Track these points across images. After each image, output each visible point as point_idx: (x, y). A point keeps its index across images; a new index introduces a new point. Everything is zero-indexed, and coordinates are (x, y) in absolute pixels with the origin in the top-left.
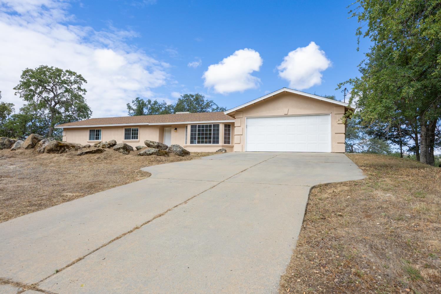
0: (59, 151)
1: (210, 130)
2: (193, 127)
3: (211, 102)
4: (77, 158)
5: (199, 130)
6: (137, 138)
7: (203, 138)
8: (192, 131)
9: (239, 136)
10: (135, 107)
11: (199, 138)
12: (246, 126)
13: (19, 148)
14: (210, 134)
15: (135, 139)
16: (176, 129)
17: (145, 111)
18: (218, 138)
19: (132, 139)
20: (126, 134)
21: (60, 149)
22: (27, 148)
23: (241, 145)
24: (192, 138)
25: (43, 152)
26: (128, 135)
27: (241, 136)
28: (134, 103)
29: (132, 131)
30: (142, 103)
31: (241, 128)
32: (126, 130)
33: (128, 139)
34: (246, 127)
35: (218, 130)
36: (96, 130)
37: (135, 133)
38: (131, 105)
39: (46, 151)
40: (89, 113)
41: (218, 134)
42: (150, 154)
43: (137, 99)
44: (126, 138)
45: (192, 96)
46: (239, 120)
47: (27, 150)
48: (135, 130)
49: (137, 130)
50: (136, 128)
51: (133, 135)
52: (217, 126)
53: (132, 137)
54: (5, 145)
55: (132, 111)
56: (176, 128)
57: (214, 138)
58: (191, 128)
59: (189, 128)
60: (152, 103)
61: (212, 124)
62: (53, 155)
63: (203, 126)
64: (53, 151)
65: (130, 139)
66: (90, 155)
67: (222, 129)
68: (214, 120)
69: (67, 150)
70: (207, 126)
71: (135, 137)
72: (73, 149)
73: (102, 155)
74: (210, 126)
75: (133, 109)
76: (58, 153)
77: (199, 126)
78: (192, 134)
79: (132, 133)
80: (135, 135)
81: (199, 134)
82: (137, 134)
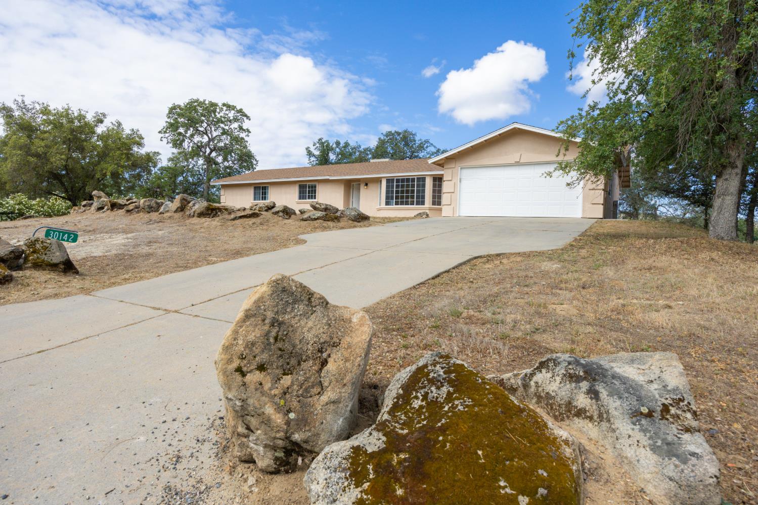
0: (210, 214)
1: (413, 186)
2: (390, 181)
3: (427, 141)
4: (229, 223)
5: (397, 186)
6: (315, 198)
7: (402, 197)
8: (388, 187)
9: (450, 194)
10: (317, 153)
11: (397, 198)
12: (460, 179)
13: (168, 211)
14: (413, 191)
15: (312, 198)
16: (366, 185)
17: (332, 157)
18: (423, 197)
19: (309, 198)
20: (300, 193)
21: (212, 212)
22: (176, 211)
23: (452, 206)
24: (387, 198)
25: (193, 216)
26: (303, 193)
27: (452, 194)
28: (315, 147)
29: (308, 188)
30: (327, 146)
31: (452, 183)
32: (300, 186)
33: (303, 199)
34: (460, 181)
35: (424, 186)
36: (263, 187)
37: (312, 191)
38: (312, 149)
39: (196, 215)
40: (255, 162)
41: (424, 191)
42: (315, 219)
43: (320, 140)
44: (300, 198)
45: (399, 134)
46: (450, 171)
47: (176, 214)
48: (312, 187)
49: (315, 187)
50: (313, 183)
51: (309, 193)
52: (422, 180)
53: (309, 196)
54: (152, 207)
55: (313, 159)
56: (367, 183)
57: (418, 197)
58: (387, 183)
59: (384, 183)
60: (341, 145)
61: (416, 177)
62: (203, 220)
63: (403, 180)
64: (204, 215)
65: (306, 199)
66: (245, 219)
67: (429, 183)
68: (418, 171)
69: (219, 213)
70: (408, 180)
71: (312, 196)
72: (226, 212)
73: (257, 220)
74: (413, 180)
75: (314, 155)
76: (209, 217)
77: (398, 181)
78: (387, 192)
79: (309, 191)
80: (312, 193)
81: (397, 192)
82: (315, 193)
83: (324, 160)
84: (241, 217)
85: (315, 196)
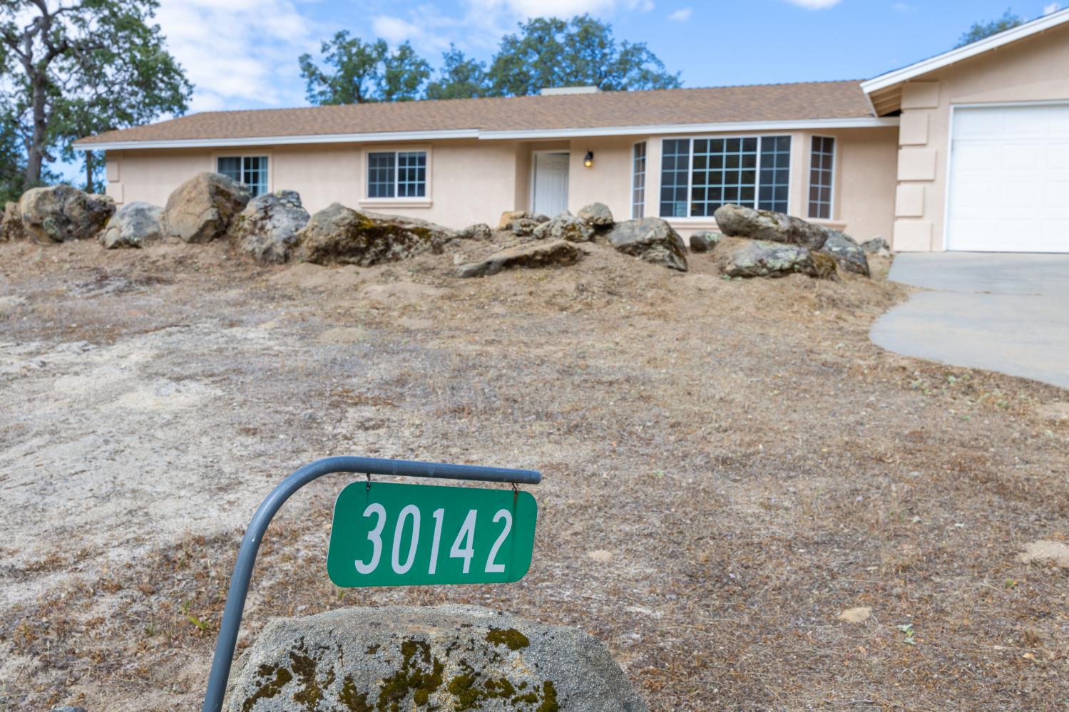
0: (362, 252)
1: (750, 161)
2: (673, 146)
3: (638, 49)
5: (699, 162)
6: (422, 192)
7: (715, 194)
8: (667, 163)
9: (920, 186)
10: (331, 71)
11: (698, 194)
12: (953, 141)
13: (155, 237)
14: (749, 177)
15: (411, 194)
16: (590, 156)
18: (783, 194)
19: (401, 193)
20: (372, 176)
21: (370, 243)
22: (196, 239)
23: (926, 222)
24: (666, 194)
25: (286, 259)
26: (382, 179)
27: (927, 185)
28: (327, 54)
29: (400, 164)
30: (358, 54)
31: (928, 152)
32: (373, 160)
33: (382, 195)
34: (952, 149)
35: (784, 161)
37: (412, 172)
38: (318, 60)
40: (183, 90)
41: (784, 177)
43: (340, 36)
44: (372, 193)
46: (922, 117)
47: (197, 249)
48: (412, 161)
49: (422, 161)
50: (416, 151)
51: (402, 178)
52: (778, 145)
53: (401, 187)
55: (317, 88)
56: (591, 150)
57: (765, 194)
58: (664, 152)
59: (655, 154)
61: (759, 137)
63: (717, 145)
64: (339, 254)
65: (391, 195)
67: (800, 155)
68: (765, 119)
69: (397, 248)
70: (733, 145)
71: (412, 187)
72: (423, 245)
74: (750, 145)
75: (324, 79)
76: (359, 264)
77: (700, 146)
78: (666, 179)
79: (401, 172)
80: (412, 178)
81: (698, 178)
82: (422, 177)
83: (347, 91)
84: (509, 264)
85: (422, 188)
